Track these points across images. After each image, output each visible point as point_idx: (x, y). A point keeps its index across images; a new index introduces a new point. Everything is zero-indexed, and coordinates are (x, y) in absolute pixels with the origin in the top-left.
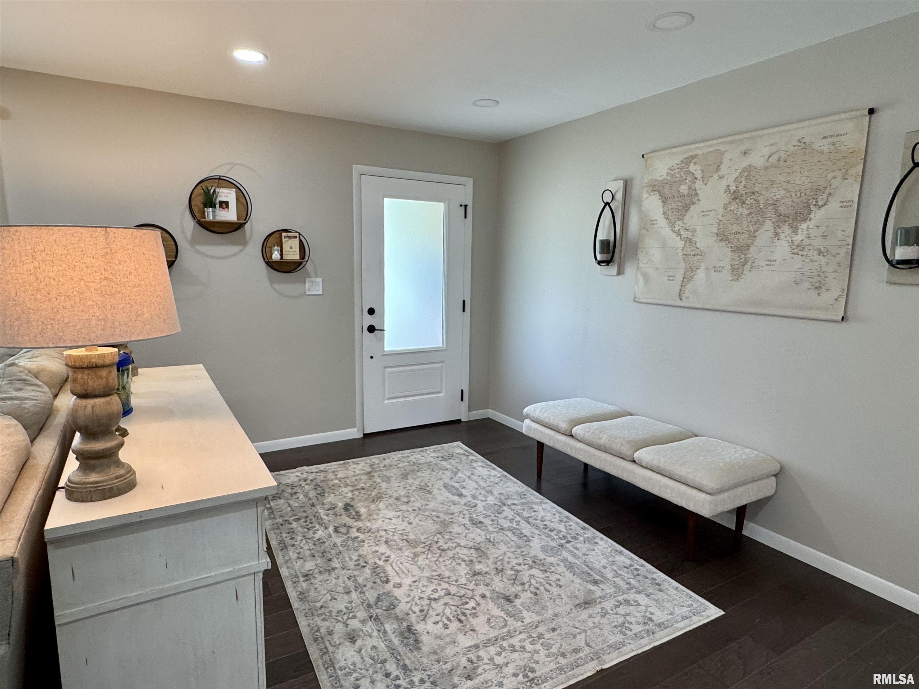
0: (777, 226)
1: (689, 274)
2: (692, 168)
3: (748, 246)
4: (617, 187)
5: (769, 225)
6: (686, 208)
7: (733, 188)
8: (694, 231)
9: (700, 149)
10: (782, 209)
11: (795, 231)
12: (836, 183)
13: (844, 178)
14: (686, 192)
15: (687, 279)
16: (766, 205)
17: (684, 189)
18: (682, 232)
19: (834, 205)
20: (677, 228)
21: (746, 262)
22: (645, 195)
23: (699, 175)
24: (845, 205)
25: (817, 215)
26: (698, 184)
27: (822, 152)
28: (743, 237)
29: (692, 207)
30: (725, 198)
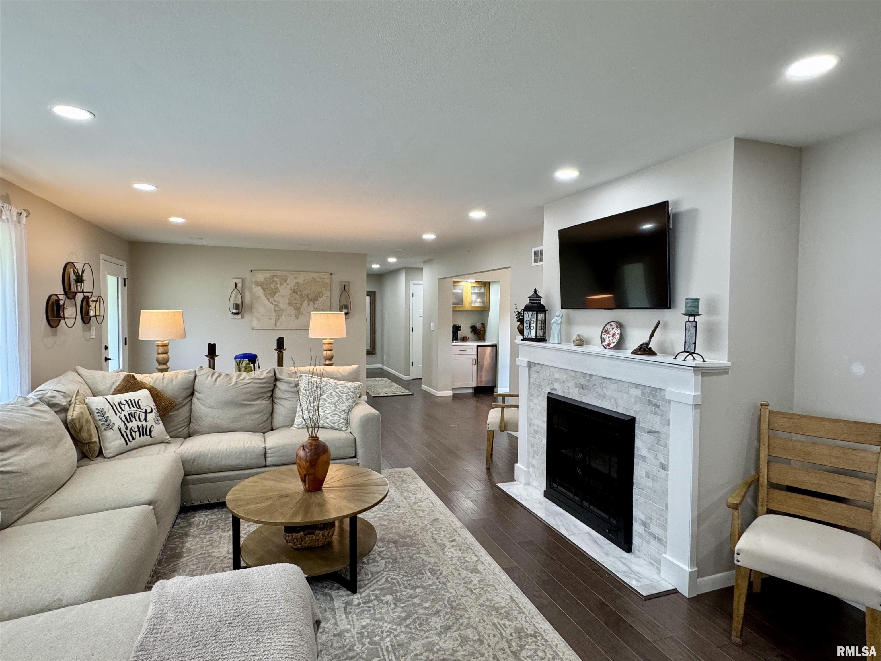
0: (308, 302)
1: (278, 317)
2: (275, 279)
3: (300, 308)
4: (239, 281)
5: (306, 302)
6: (275, 293)
7: (293, 288)
8: (278, 302)
9: (278, 273)
10: (310, 297)
11: (314, 304)
12: (324, 291)
13: (326, 290)
14: (274, 288)
15: (277, 320)
16: (305, 295)
17: (272, 286)
18: (273, 302)
19: (324, 297)
20: (271, 300)
21: (300, 313)
22: (254, 286)
23: (278, 282)
24: (327, 297)
25: (320, 300)
26: (278, 285)
27: (319, 282)
28: (298, 305)
29: (277, 294)
30: (290, 292)
